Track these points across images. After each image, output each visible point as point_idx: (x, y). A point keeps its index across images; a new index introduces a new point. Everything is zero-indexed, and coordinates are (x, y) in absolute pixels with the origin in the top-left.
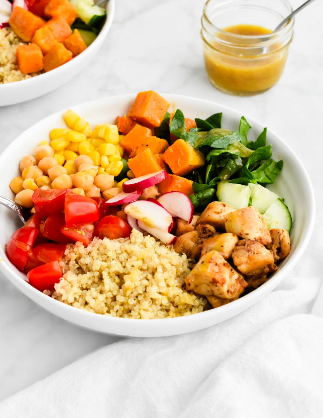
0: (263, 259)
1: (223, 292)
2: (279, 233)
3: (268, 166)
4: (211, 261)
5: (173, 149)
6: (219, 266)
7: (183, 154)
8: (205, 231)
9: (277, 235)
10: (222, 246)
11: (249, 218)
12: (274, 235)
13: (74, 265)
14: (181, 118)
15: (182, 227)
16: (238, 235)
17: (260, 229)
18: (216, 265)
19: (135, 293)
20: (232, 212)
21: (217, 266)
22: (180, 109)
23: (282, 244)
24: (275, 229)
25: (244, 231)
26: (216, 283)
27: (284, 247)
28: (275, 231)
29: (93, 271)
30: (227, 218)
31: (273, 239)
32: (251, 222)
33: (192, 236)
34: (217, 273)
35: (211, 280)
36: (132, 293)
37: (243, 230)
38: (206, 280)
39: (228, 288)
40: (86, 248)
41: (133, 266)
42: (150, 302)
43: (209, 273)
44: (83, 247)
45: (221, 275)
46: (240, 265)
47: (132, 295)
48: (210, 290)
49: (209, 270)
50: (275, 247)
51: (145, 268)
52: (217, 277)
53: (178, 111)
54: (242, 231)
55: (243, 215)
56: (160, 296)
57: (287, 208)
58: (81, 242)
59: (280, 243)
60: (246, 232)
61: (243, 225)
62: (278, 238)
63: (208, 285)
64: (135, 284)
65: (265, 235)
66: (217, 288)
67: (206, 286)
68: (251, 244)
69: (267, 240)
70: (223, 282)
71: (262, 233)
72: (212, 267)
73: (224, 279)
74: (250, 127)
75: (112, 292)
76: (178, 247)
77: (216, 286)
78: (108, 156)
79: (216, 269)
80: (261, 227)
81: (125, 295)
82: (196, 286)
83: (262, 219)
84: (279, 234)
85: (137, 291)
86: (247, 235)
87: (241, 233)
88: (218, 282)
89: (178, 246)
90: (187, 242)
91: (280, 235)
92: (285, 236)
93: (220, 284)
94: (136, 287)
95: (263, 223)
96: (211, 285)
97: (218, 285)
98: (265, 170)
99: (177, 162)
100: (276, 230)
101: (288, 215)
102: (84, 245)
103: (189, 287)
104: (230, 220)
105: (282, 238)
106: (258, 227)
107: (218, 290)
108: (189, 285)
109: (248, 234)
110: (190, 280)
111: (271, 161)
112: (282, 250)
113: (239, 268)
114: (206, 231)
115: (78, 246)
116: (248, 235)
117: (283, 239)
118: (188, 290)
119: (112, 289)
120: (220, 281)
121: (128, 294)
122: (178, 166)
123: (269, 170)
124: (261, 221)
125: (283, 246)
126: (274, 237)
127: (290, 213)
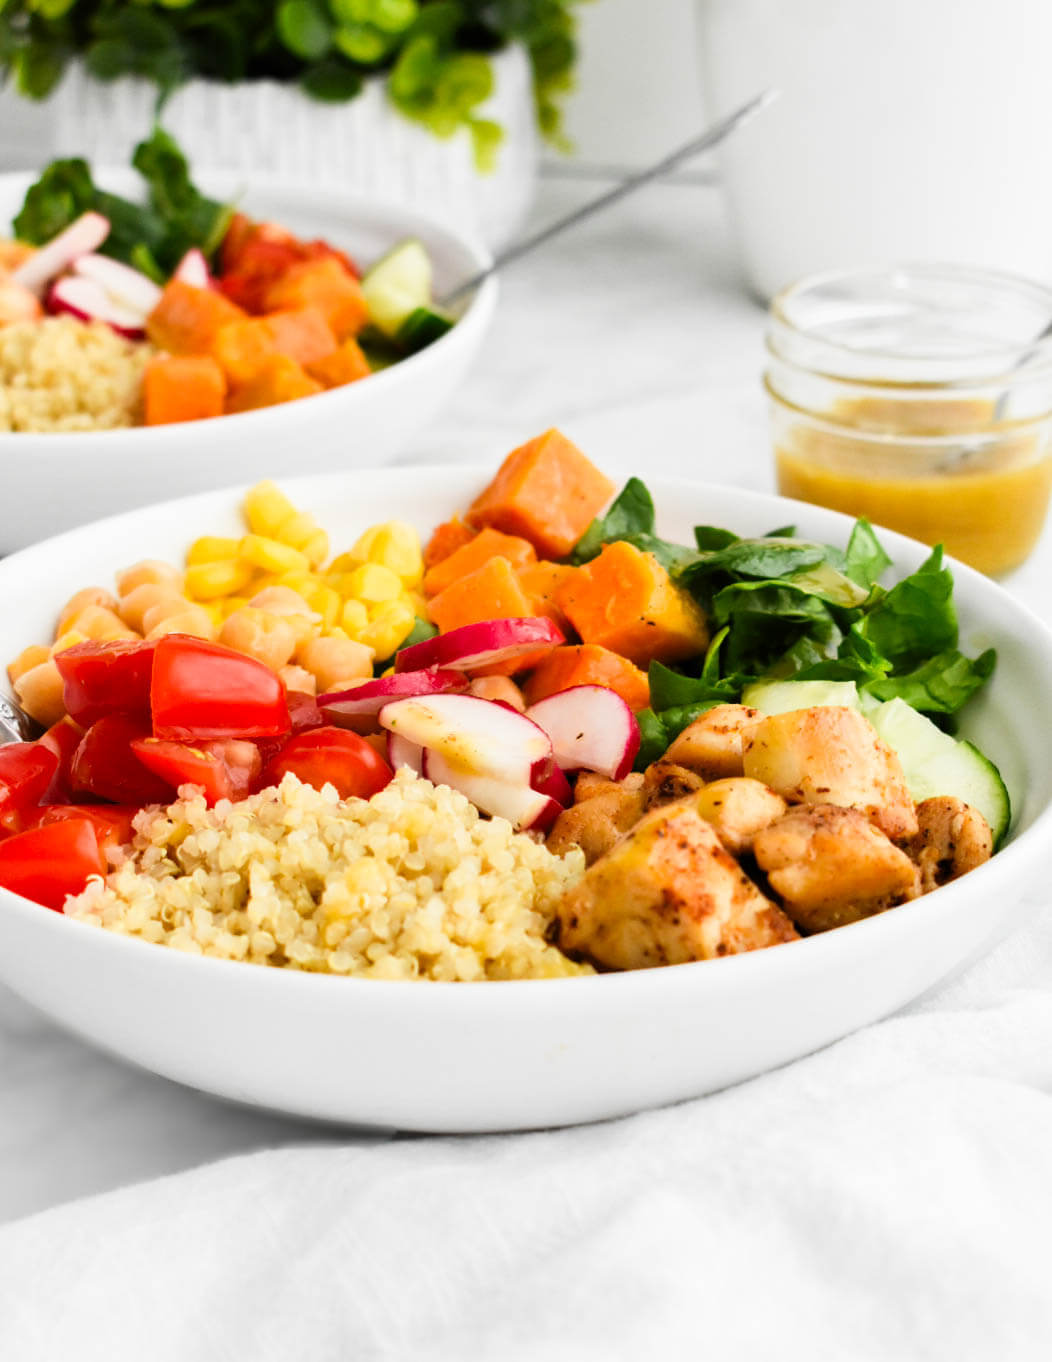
0: (873, 855)
1: (700, 946)
2: (949, 809)
3: (942, 671)
4: (663, 831)
5: (592, 573)
6: (693, 852)
7: (626, 584)
8: (666, 789)
9: (942, 818)
10: (717, 804)
11: (836, 738)
12: (930, 819)
13: (159, 862)
14: (644, 508)
15: (589, 788)
16: (789, 797)
17: (876, 784)
18: (683, 845)
19: (361, 932)
20: (773, 715)
21: (685, 852)
22: (642, 477)
23: (957, 846)
24: (934, 799)
25: (810, 780)
26: (676, 909)
27: (967, 855)
28: (936, 804)
29: (220, 872)
30: (753, 738)
31: (927, 831)
32: (843, 751)
33: (619, 809)
34: (683, 871)
35: (656, 896)
36: (348, 933)
37: (810, 775)
38: (637, 898)
39: (723, 935)
40: (212, 810)
41: (369, 853)
42: (413, 967)
43: (652, 868)
44: (204, 802)
45: (699, 880)
46: (779, 868)
47: (348, 940)
48: (650, 945)
49: (653, 859)
50: (928, 855)
51: (416, 865)
52: (682, 886)
53: (634, 485)
54: (803, 780)
55: (812, 728)
56: (454, 949)
57: (996, 770)
58: (195, 786)
59: (952, 847)
60: (819, 782)
61: (811, 757)
62: (947, 829)
63: (645, 922)
64: (361, 902)
65: (893, 805)
66: (676, 932)
67: (636, 926)
68: (832, 814)
69: (897, 818)
70: (703, 903)
71: (883, 795)
72: (666, 849)
73: (707, 896)
74: (888, 562)
75: (272, 932)
76: (561, 841)
77: (676, 922)
78: (370, 607)
79: (682, 859)
80: (882, 778)
81: (319, 941)
82: (601, 930)
83: (888, 755)
84: (949, 814)
85: (368, 927)
86: (822, 794)
87: (801, 788)
88: (683, 903)
89: (564, 838)
90: (596, 828)
91: (953, 817)
92: (971, 819)
93: (691, 912)
94: (367, 913)
95: (889, 766)
96: (655, 918)
97: (684, 916)
98: (928, 683)
99: (602, 609)
100: (939, 801)
101: (998, 790)
102: (206, 796)
103: (572, 931)
104: (763, 744)
105: (960, 827)
106: (871, 776)
107: (684, 938)
108: (574, 922)
109: (826, 790)
110: (577, 905)
111: (957, 656)
112: (956, 867)
113: (775, 878)
114: (671, 787)
115: (184, 800)
116: (826, 794)
117: (962, 830)
118: (567, 946)
119: (275, 923)
120: (692, 903)
121: (331, 935)
122: (605, 622)
123: (943, 683)
124: (883, 758)
125: (963, 853)
126: (933, 825)
127: (1003, 786)
